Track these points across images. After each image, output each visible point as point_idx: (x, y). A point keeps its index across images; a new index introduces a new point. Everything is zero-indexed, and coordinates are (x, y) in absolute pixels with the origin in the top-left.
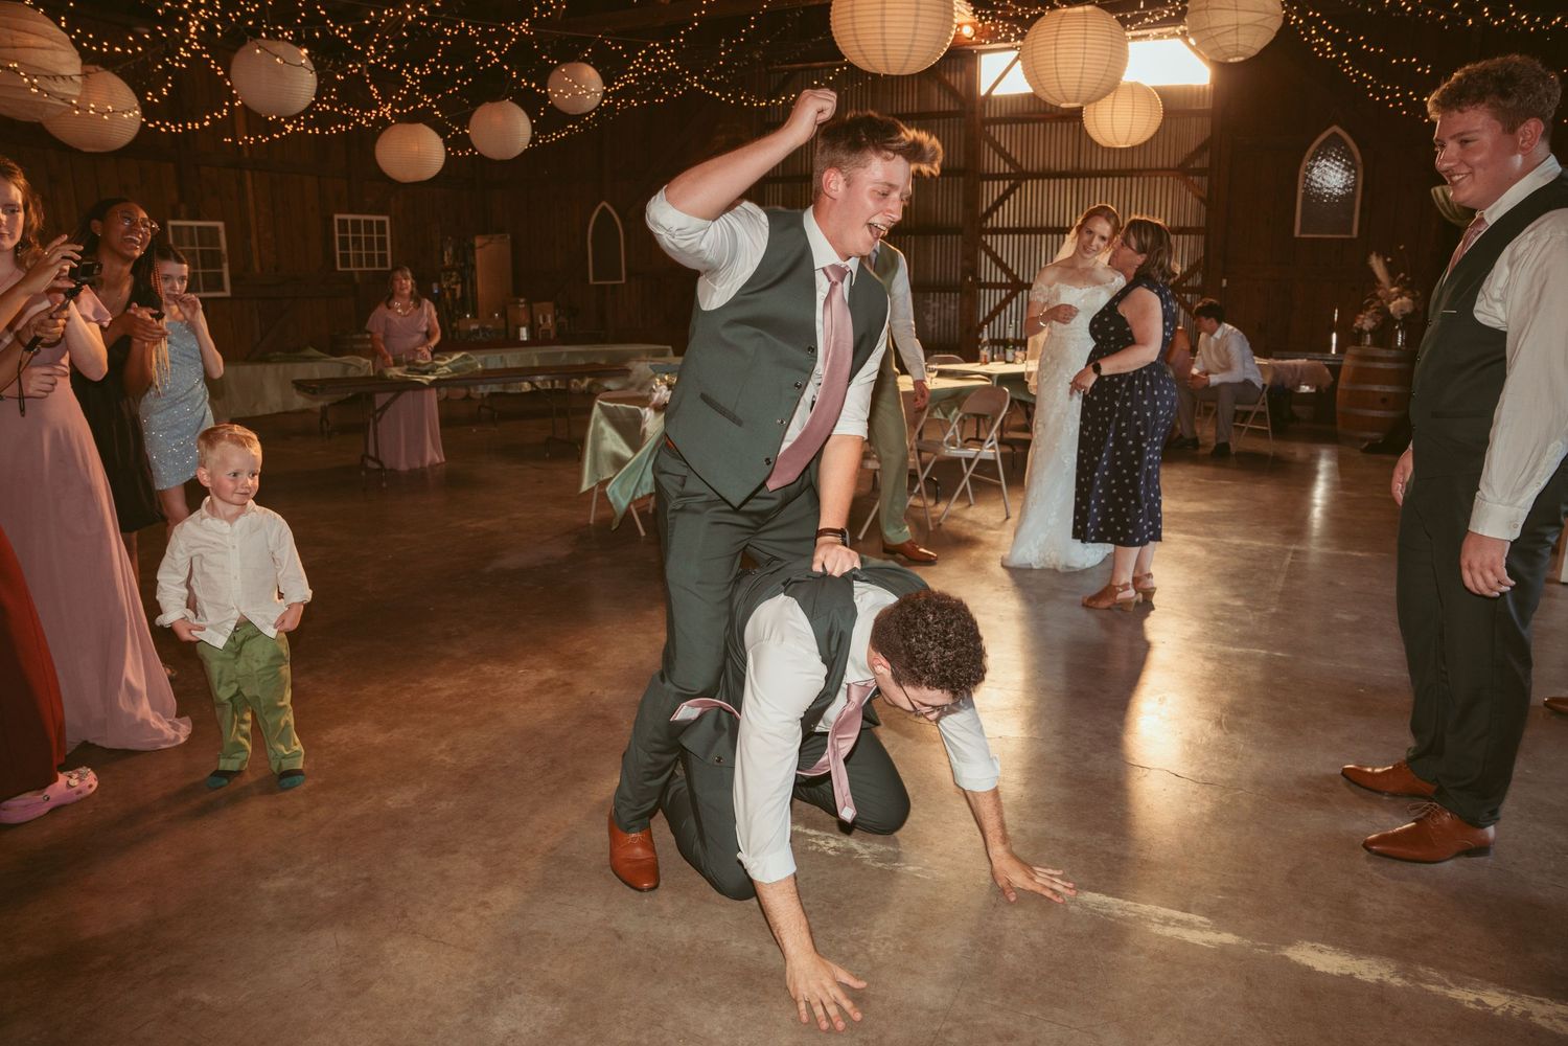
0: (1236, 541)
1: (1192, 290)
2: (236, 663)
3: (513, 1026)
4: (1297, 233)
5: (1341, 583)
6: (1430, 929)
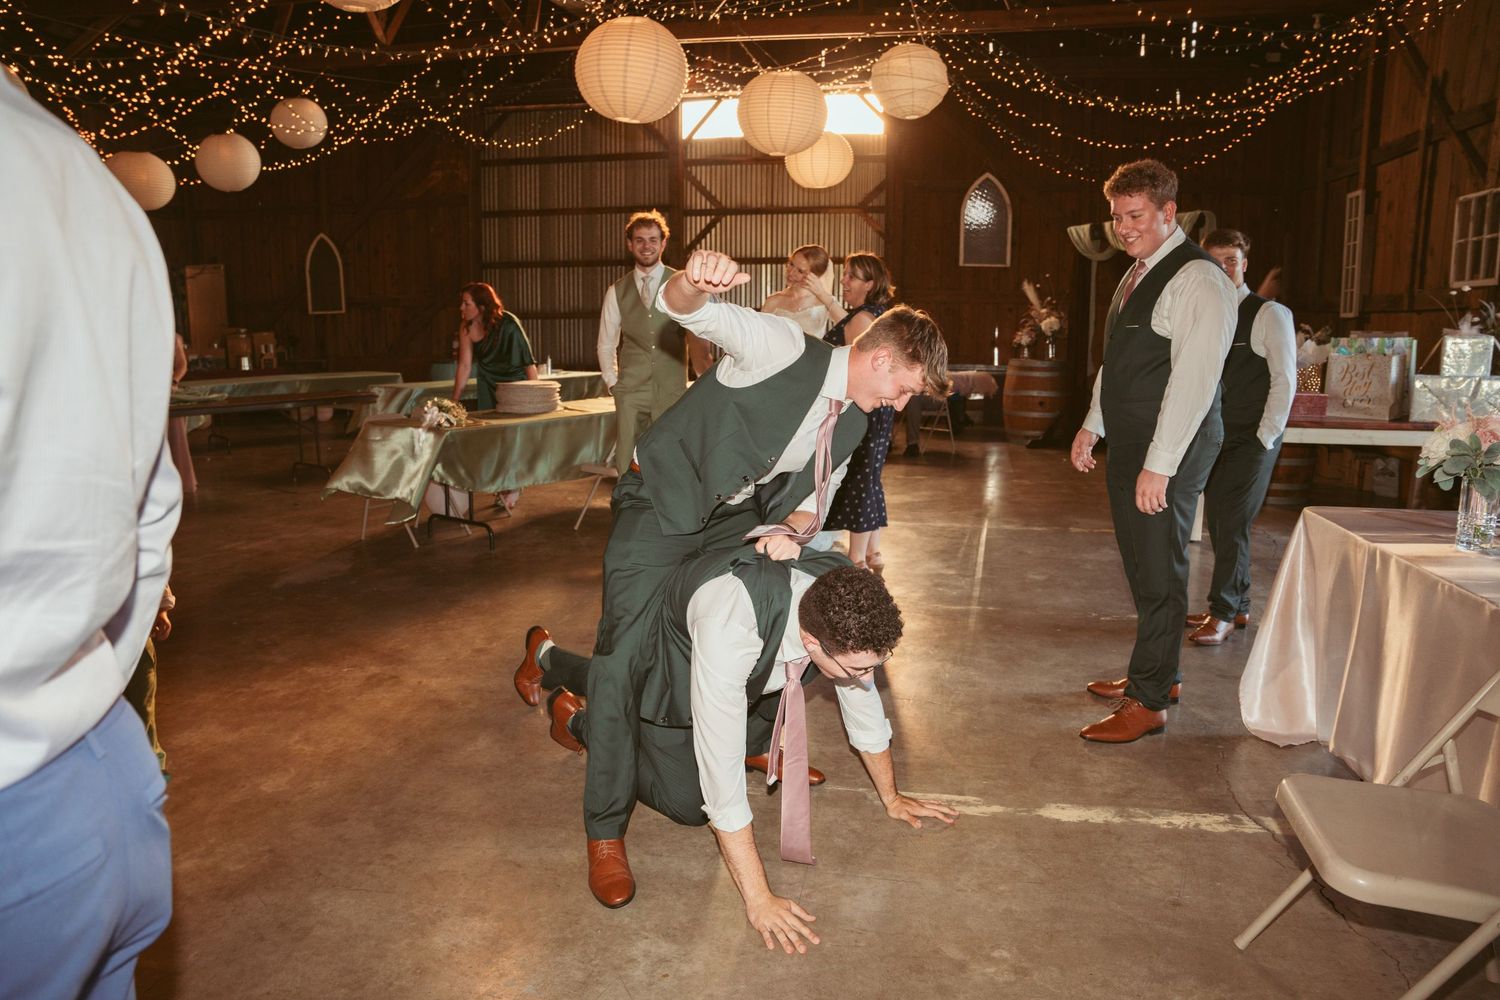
0: (940, 524)
3: (452, 942)
4: (961, 263)
5: (1030, 552)
6: (1133, 785)
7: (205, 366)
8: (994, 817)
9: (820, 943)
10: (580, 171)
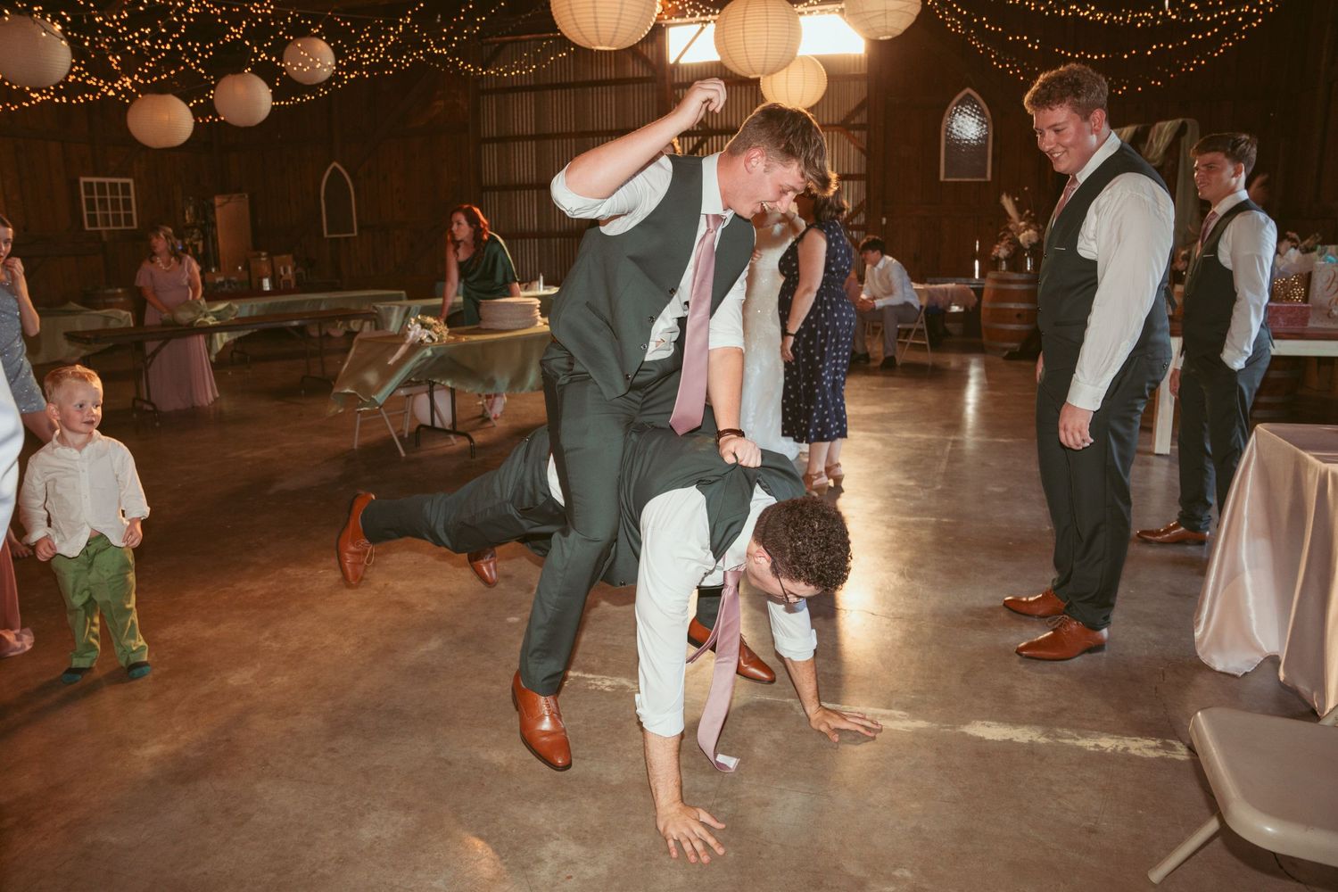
0: (906, 435)
1: (857, 228)
2: (89, 573)
3: (377, 834)
4: (942, 178)
5: (992, 464)
6: (1065, 704)
7: (230, 287)
8: (917, 733)
9: (725, 854)
10: (573, 98)
